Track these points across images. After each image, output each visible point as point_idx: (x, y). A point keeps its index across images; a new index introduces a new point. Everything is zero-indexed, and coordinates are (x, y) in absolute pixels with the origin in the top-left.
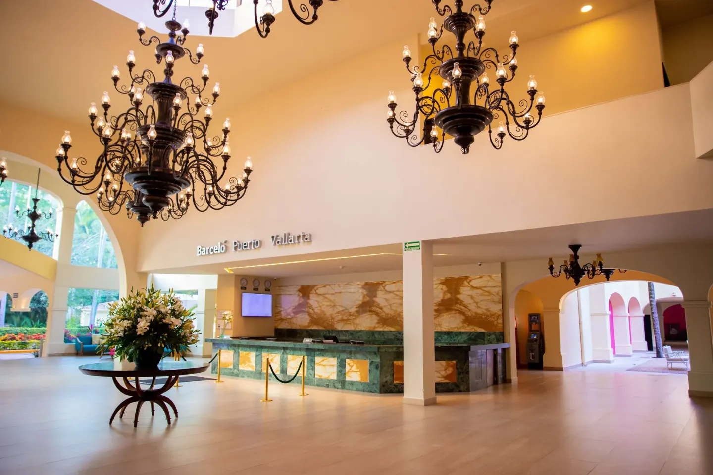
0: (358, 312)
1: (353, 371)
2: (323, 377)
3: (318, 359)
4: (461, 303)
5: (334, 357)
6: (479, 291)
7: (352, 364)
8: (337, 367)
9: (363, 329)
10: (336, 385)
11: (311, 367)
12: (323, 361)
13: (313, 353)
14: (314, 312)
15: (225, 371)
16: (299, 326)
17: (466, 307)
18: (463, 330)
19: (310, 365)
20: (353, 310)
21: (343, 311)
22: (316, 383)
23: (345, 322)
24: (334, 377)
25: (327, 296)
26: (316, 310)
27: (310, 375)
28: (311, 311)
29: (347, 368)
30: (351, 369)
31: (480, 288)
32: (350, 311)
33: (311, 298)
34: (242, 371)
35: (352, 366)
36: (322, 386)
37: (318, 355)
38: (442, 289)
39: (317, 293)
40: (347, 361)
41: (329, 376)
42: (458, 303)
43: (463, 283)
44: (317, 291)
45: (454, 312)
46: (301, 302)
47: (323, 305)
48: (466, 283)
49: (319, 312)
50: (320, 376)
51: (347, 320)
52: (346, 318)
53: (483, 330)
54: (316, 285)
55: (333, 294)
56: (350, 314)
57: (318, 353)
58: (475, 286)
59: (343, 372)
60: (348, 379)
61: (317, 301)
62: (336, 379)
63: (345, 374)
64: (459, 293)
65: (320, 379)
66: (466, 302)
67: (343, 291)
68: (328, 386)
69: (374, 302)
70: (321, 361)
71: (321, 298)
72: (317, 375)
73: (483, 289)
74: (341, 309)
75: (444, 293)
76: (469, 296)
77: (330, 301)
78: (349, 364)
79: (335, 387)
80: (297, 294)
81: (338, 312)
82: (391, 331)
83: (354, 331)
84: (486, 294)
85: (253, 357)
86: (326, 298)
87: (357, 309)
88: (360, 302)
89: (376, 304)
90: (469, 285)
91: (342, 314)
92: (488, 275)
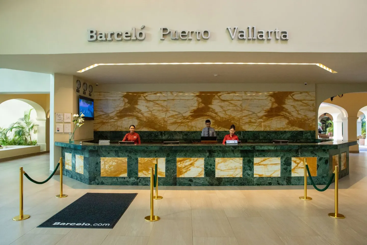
0: (192, 116)
1: (300, 168)
2: (263, 176)
3: (256, 160)
4: (286, 111)
5: (277, 157)
6: (300, 103)
7: (298, 161)
8: (282, 165)
10: (280, 182)
11: (249, 168)
12: (264, 160)
13: (250, 155)
14: (144, 116)
15: (114, 180)
16: (126, 128)
17: (289, 113)
18: (287, 130)
19: (247, 166)
20: (188, 114)
21: (176, 115)
22: (255, 182)
23: (179, 124)
24: (277, 174)
25: (157, 102)
26: (146, 114)
27: (246, 175)
28: (140, 115)
29: (293, 165)
30: (297, 166)
31: (301, 101)
32: (184, 115)
33: (139, 103)
34: (144, 178)
35: (298, 164)
36: (264, 185)
37: (257, 156)
38: (271, 100)
39: (147, 100)
40: (293, 159)
41: (271, 174)
42: (284, 111)
43: (287, 96)
44: (146, 98)
45: (279, 117)
46: (126, 107)
47: (154, 110)
48: (290, 96)
49: (149, 116)
50: (260, 175)
51: (181, 123)
52: (180, 121)
53: (301, 130)
54: (145, 92)
55: (165, 101)
56: (184, 118)
57: (257, 153)
58: (296, 99)
59: (288, 170)
60: (293, 175)
61: (146, 106)
62: (280, 176)
63: (290, 171)
64: (284, 104)
65: (261, 178)
66: (289, 110)
67: (175, 98)
68: (270, 184)
69: (209, 108)
70: (262, 161)
71: (152, 103)
72: (256, 174)
73: (302, 101)
74: (174, 113)
75: (273, 104)
76: (292, 106)
77: (162, 106)
78: (295, 162)
79: (279, 184)
80: (122, 99)
81: (172, 116)
82: (226, 131)
83: (189, 132)
84: (305, 105)
85: (161, 163)
86: (157, 104)
87: (191, 114)
88: (195, 108)
89: (211, 110)
90: (292, 98)
91: (175, 118)
92: (307, 92)
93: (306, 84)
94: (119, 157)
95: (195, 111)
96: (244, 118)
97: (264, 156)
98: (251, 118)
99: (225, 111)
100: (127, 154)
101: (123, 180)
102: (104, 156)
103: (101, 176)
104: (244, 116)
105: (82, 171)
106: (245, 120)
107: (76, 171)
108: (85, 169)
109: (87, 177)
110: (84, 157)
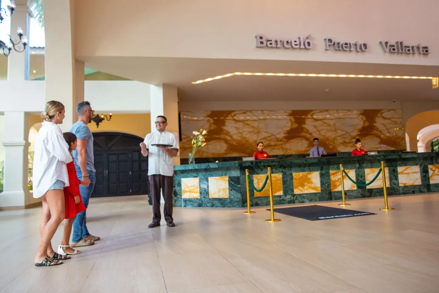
0: (286, 138)
1: (436, 175)
2: (407, 185)
3: (400, 169)
4: (377, 129)
5: (417, 165)
6: (389, 121)
7: (434, 169)
8: (421, 173)
9: (293, 153)
10: (422, 189)
11: (394, 177)
12: (406, 169)
13: (394, 163)
14: (234, 139)
17: (380, 132)
19: (392, 176)
20: (281, 136)
21: (269, 137)
22: (401, 192)
23: (273, 147)
24: (419, 182)
25: (247, 122)
26: (235, 137)
27: (393, 185)
28: (228, 138)
29: (430, 172)
30: (433, 173)
31: (389, 119)
32: (278, 136)
33: (226, 124)
34: (300, 195)
35: (434, 171)
36: (408, 193)
37: (401, 166)
38: (362, 119)
39: (235, 120)
40: (430, 166)
41: (414, 183)
42: (375, 130)
43: (377, 115)
44: (235, 117)
45: (372, 136)
46: (212, 128)
47: (244, 131)
48: (379, 115)
49: (240, 138)
50: (404, 184)
51: (275, 145)
52: (273, 144)
54: (233, 111)
55: (255, 121)
56: (278, 140)
57: (400, 163)
58: (385, 117)
59: (427, 177)
60: (432, 182)
61: (235, 127)
62: (420, 184)
63: (429, 178)
64: (375, 122)
65: (405, 187)
66: (380, 129)
67: (267, 118)
68: (414, 192)
69: (303, 128)
70: (404, 170)
71: (241, 124)
72: (401, 184)
73: (392, 119)
74: (267, 135)
75: (364, 123)
76: (382, 124)
77: (253, 127)
78: (431, 169)
79: (421, 192)
80: (207, 119)
81: (265, 138)
83: (283, 156)
84: (394, 123)
85: (315, 177)
86: (247, 124)
87: (285, 135)
88: (289, 129)
89: (305, 130)
90: (382, 116)
91: (268, 140)
92: (394, 110)
93: (394, 102)
94: (272, 173)
95: (288, 132)
96: (339, 138)
97: (406, 165)
98: (345, 138)
99: (319, 131)
100: (281, 170)
101: (279, 199)
102: (258, 174)
103: (255, 196)
104: (338, 136)
105: (224, 194)
106: (340, 140)
107: (210, 197)
108: (231, 190)
109: (236, 200)
110: (230, 177)
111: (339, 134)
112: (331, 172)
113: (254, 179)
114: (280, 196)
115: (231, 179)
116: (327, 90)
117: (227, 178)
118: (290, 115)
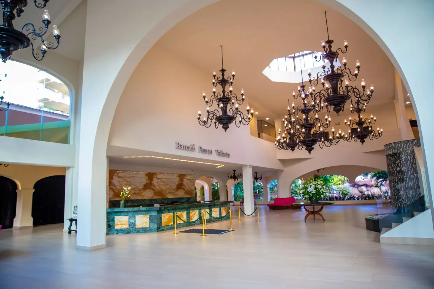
0: (143, 189)
6: (189, 181)
8: (219, 211)
9: (147, 198)
11: (211, 214)
13: (211, 207)
14: (117, 189)
15: (168, 227)
17: (185, 187)
18: (185, 197)
20: (141, 187)
21: (135, 188)
23: (137, 194)
25: (125, 178)
27: (210, 217)
33: (114, 179)
34: (179, 224)
36: (215, 221)
38: (178, 179)
39: (118, 176)
41: (217, 216)
42: (183, 186)
43: (184, 177)
44: (118, 175)
45: (182, 189)
47: (123, 184)
51: (138, 193)
53: (189, 196)
54: (118, 170)
55: (129, 177)
58: (188, 178)
59: (221, 213)
61: (118, 181)
64: (183, 181)
66: (185, 185)
67: (135, 176)
68: (217, 221)
70: (214, 210)
71: (121, 179)
75: (179, 181)
76: (186, 182)
77: (128, 182)
78: (222, 209)
79: (219, 220)
82: (159, 199)
83: (141, 200)
85: (184, 214)
86: (125, 180)
87: (143, 187)
88: (145, 183)
89: (152, 184)
90: (186, 178)
91: (135, 190)
92: (191, 175)
93: (193, 171)
94: (169, 213)
95: (145, 185)
96: (168, 190)
98: (170, 190)
99: (159, 185)
100: (172, 211)
101: (171, 226)
102: (164, 213)
103: (162, 225)
104: (167, 189)
105: (146, 225)
106: (168, 191)
107: (136, 227)
108: (151, 223)
109: (154, 228)
110: (150, 215)
111: (167, 188)
112: (190, 211)
113: (162, 216)
114: (172, 225)
115: (151, 216)
116: (175, 165)
117: (148, 216)
118: (147, 175)
